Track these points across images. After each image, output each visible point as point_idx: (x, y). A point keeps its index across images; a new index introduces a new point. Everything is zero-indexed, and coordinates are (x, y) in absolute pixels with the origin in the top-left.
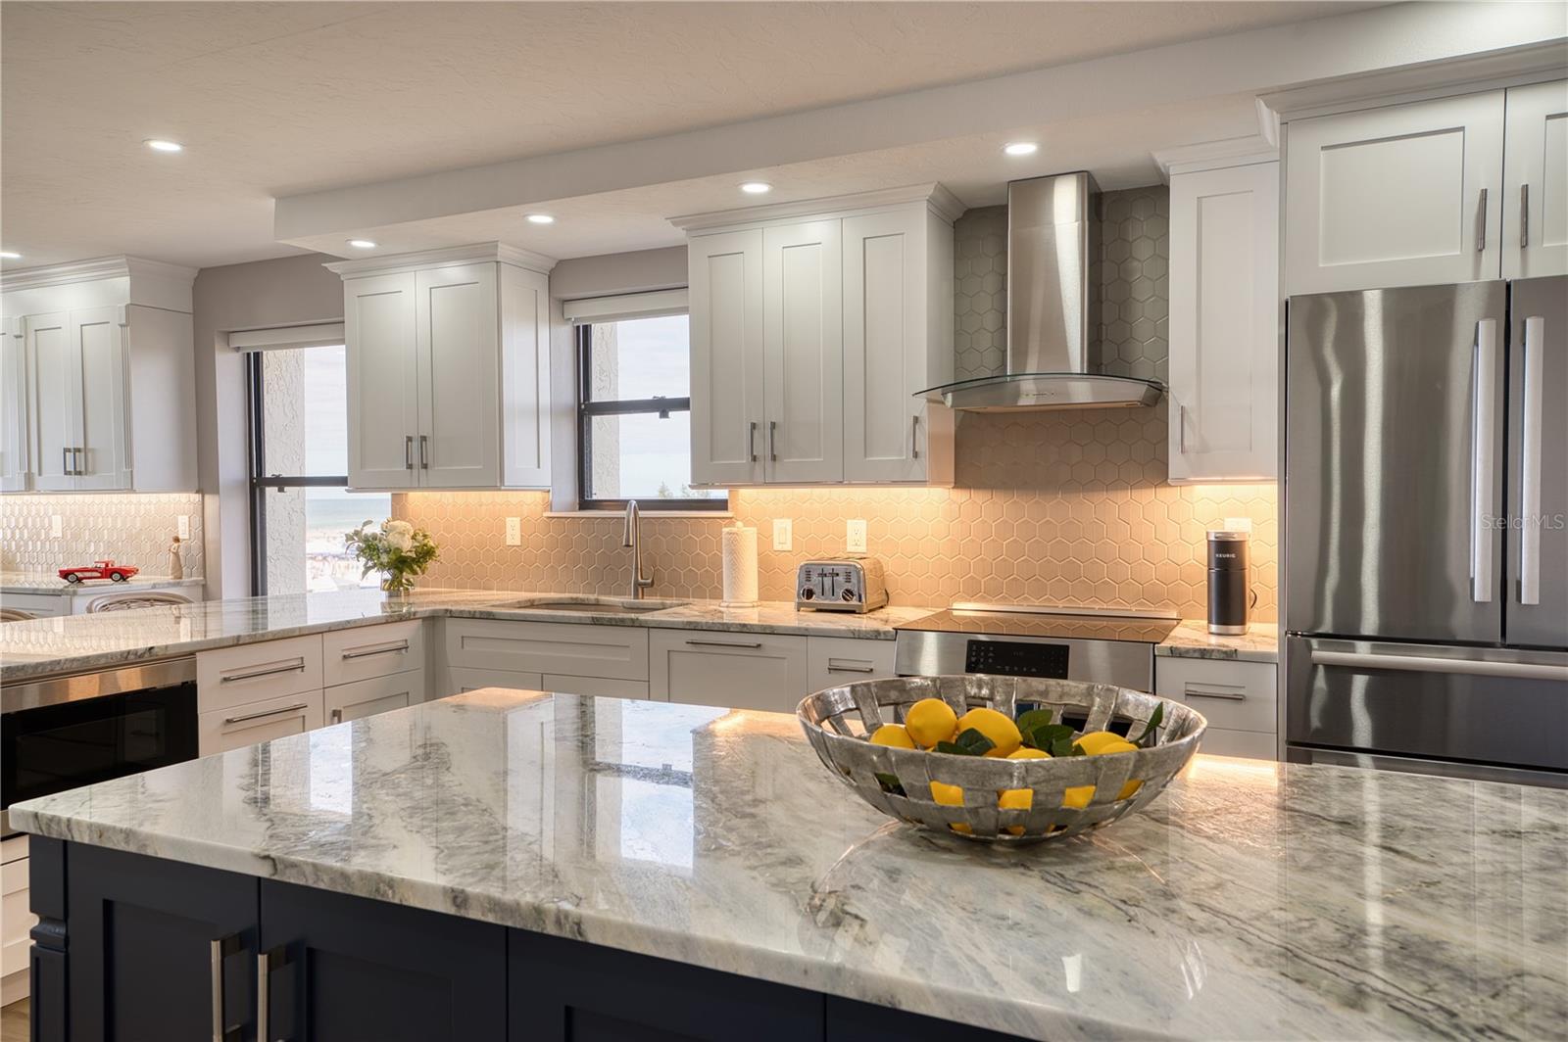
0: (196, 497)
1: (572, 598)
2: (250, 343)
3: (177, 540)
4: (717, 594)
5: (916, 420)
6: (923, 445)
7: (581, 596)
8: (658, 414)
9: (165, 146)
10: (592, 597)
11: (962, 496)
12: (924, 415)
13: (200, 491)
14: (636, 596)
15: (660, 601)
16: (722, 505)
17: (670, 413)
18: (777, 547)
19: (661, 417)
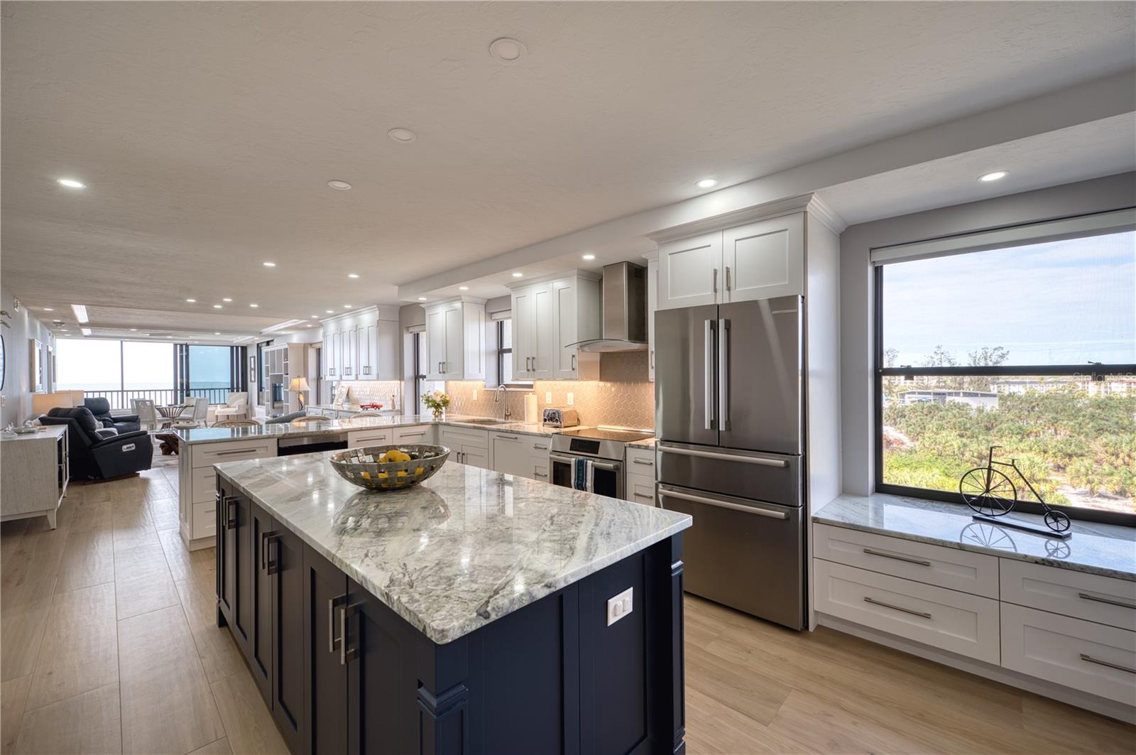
0: (399, 382)
2: (415, 330)
3: (393, 396)
4: (522, 419)
5: (573, 356)
6: (576, 365)
9: (353, 276)
11: (602, 384)
12: (576, 355)
13: (400, 380)
16: (531, 386)
18: (547, 402)
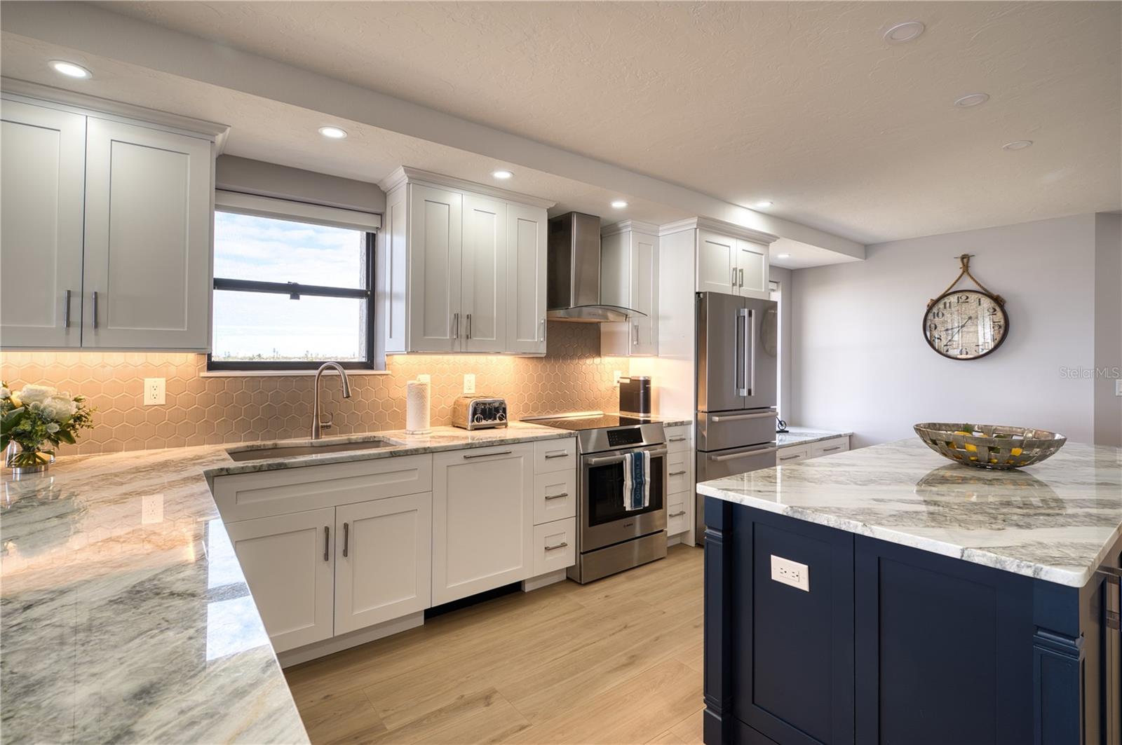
1: (248, 446)
7: (259, 443)
8: (289, 296)
10: (269, 443)
14: (317, 436)
15: (346, 438)
17: (301, 296)
19: (292, 298)
